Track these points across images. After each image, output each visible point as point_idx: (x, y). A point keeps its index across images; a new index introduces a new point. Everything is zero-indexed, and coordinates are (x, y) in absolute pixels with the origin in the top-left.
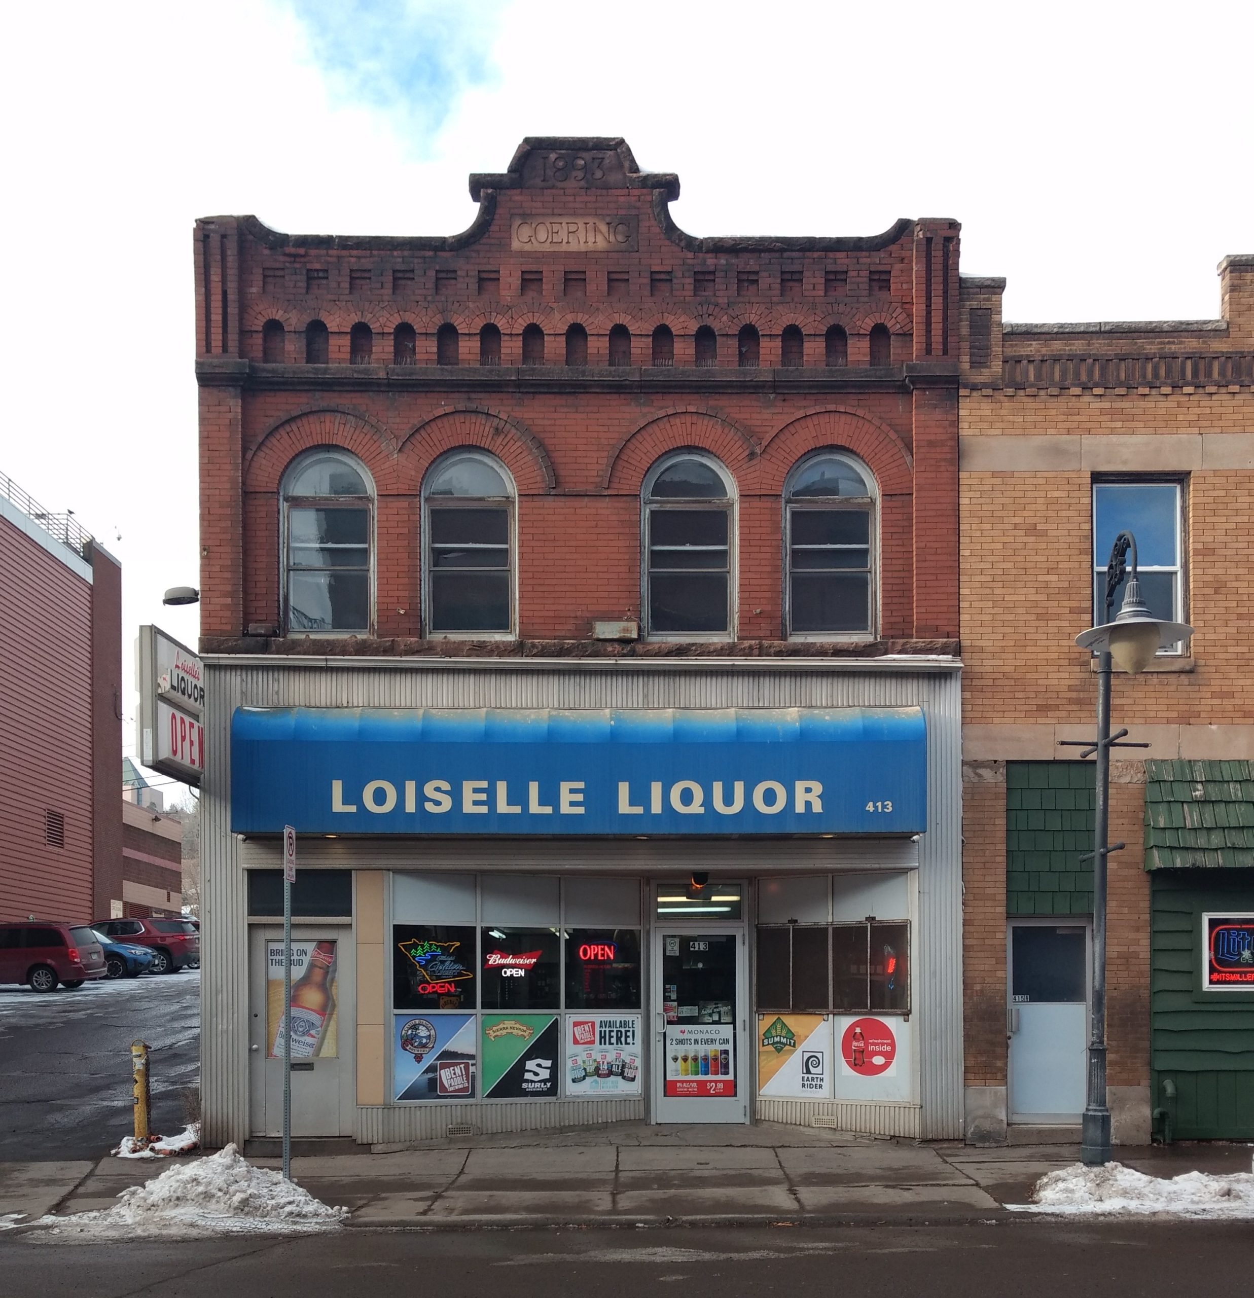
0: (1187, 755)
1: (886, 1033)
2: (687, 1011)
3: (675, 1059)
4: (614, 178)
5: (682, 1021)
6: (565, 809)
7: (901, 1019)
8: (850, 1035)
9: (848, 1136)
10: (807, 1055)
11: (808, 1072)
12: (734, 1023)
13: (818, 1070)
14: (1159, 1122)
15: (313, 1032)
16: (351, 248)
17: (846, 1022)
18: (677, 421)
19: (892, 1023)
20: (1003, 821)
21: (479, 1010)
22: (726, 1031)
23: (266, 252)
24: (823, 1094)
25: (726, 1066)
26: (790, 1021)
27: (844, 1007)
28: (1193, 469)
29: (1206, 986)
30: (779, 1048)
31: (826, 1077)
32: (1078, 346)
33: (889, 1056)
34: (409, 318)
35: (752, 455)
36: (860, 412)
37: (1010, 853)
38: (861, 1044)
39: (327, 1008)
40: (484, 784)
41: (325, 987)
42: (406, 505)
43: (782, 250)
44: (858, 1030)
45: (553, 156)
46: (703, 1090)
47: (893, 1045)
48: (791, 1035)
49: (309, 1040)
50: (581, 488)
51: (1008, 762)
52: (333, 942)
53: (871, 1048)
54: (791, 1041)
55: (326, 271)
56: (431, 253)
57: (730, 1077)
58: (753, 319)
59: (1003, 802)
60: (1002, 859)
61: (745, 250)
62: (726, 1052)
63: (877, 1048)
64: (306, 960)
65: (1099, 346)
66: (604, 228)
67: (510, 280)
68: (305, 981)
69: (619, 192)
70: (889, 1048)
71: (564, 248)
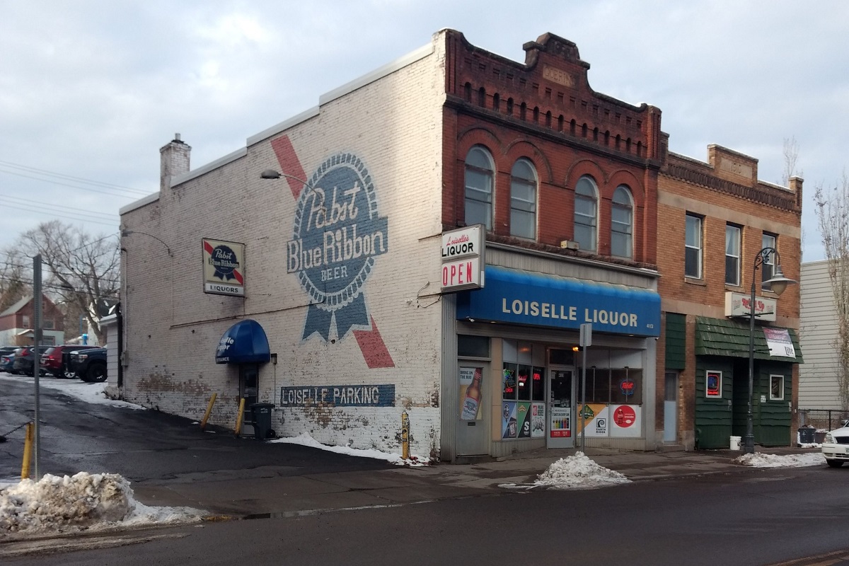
0: (705, 315)
1: (632, 411)
2: (557, 402)
3: (554, 422)
4: (573, 59)
5: (556, 406)
6: (571, 318)
7: (638, 406)
8: (617, 412)
9: (616, 451)
10: (599, 420)
11: (599, 426)
12: (570, 407)
13: (604, 426)
14: (697, 443)
15: (474, 409)
16: (495, 59)
17: (615, 407)
18: (586, 163)
19: (634, 407)
20: (664, 334)
21: (517, 400)
22: (568, 410)
23: (466, 51)
24: (606, 435)
25: (568, 425)
26: (592, 407)
27: (615, 401)
28: (707, 214)
29: (707, 396)
30: (586, 417)
31: (607, 428)
32: (684, 164)
33: (633, 420)
34: (513, 96)
35: (605, 183)
36: (633, 173)
37: (666, 346)
38: (622, 415)
39: (479, 398)
40: (548, 305)
41: (478, 389)
42: (506, 177)
43: (617, 105)
44: (620, 410)
45: (556, 43)
46: (561, 435)
47: (634, 416)
48: (592, 412)
49: (473, 412)
50: (559, 184)
51: (667, 312)
52: (481, 369)
53: (625, 417)
54: (593, 414)
55: (485, 66)
56: (519, 70)
57: (569, 429)
58: (609, 129)
59: (665, 327)
60: (664, 348)
61: (608, 101)
62: (568, 419)
63: (628, 417)
64: (472, 376)
65: (689, 166)
66: (569, 77)
67: (542, 90)
68: (471, 386)
69: (574, 65)
70: (633, 417)
71: (558, 82)
